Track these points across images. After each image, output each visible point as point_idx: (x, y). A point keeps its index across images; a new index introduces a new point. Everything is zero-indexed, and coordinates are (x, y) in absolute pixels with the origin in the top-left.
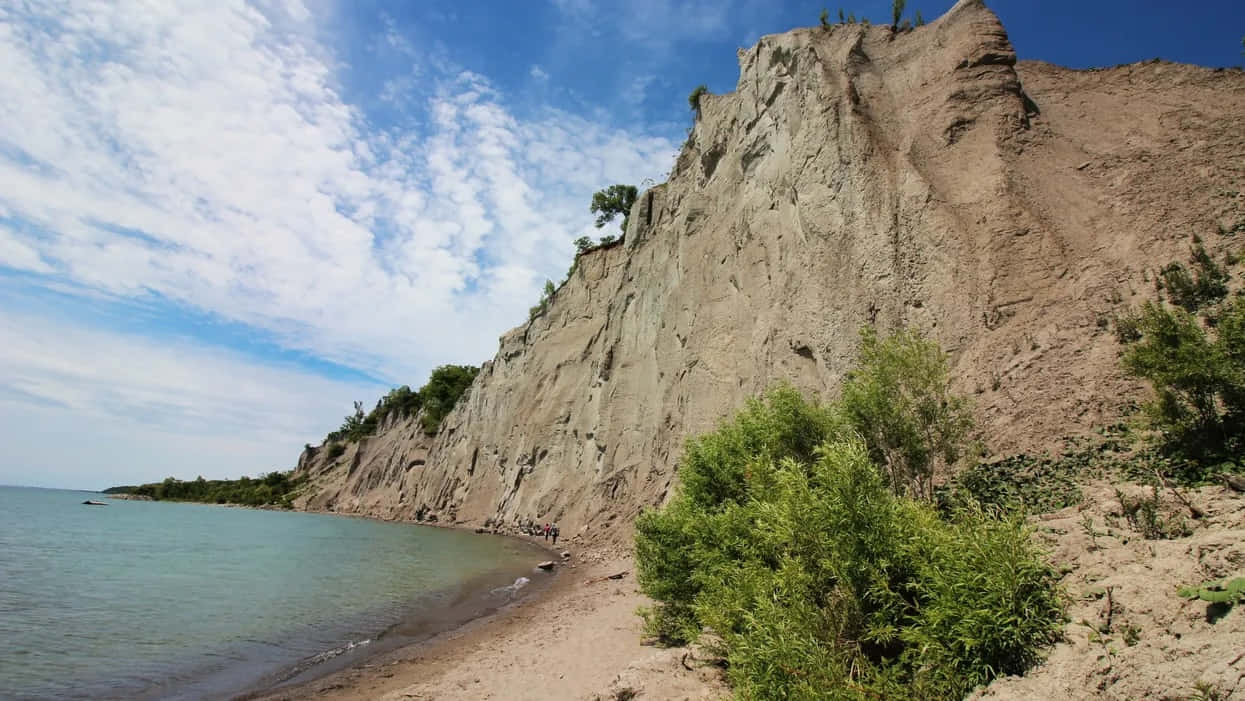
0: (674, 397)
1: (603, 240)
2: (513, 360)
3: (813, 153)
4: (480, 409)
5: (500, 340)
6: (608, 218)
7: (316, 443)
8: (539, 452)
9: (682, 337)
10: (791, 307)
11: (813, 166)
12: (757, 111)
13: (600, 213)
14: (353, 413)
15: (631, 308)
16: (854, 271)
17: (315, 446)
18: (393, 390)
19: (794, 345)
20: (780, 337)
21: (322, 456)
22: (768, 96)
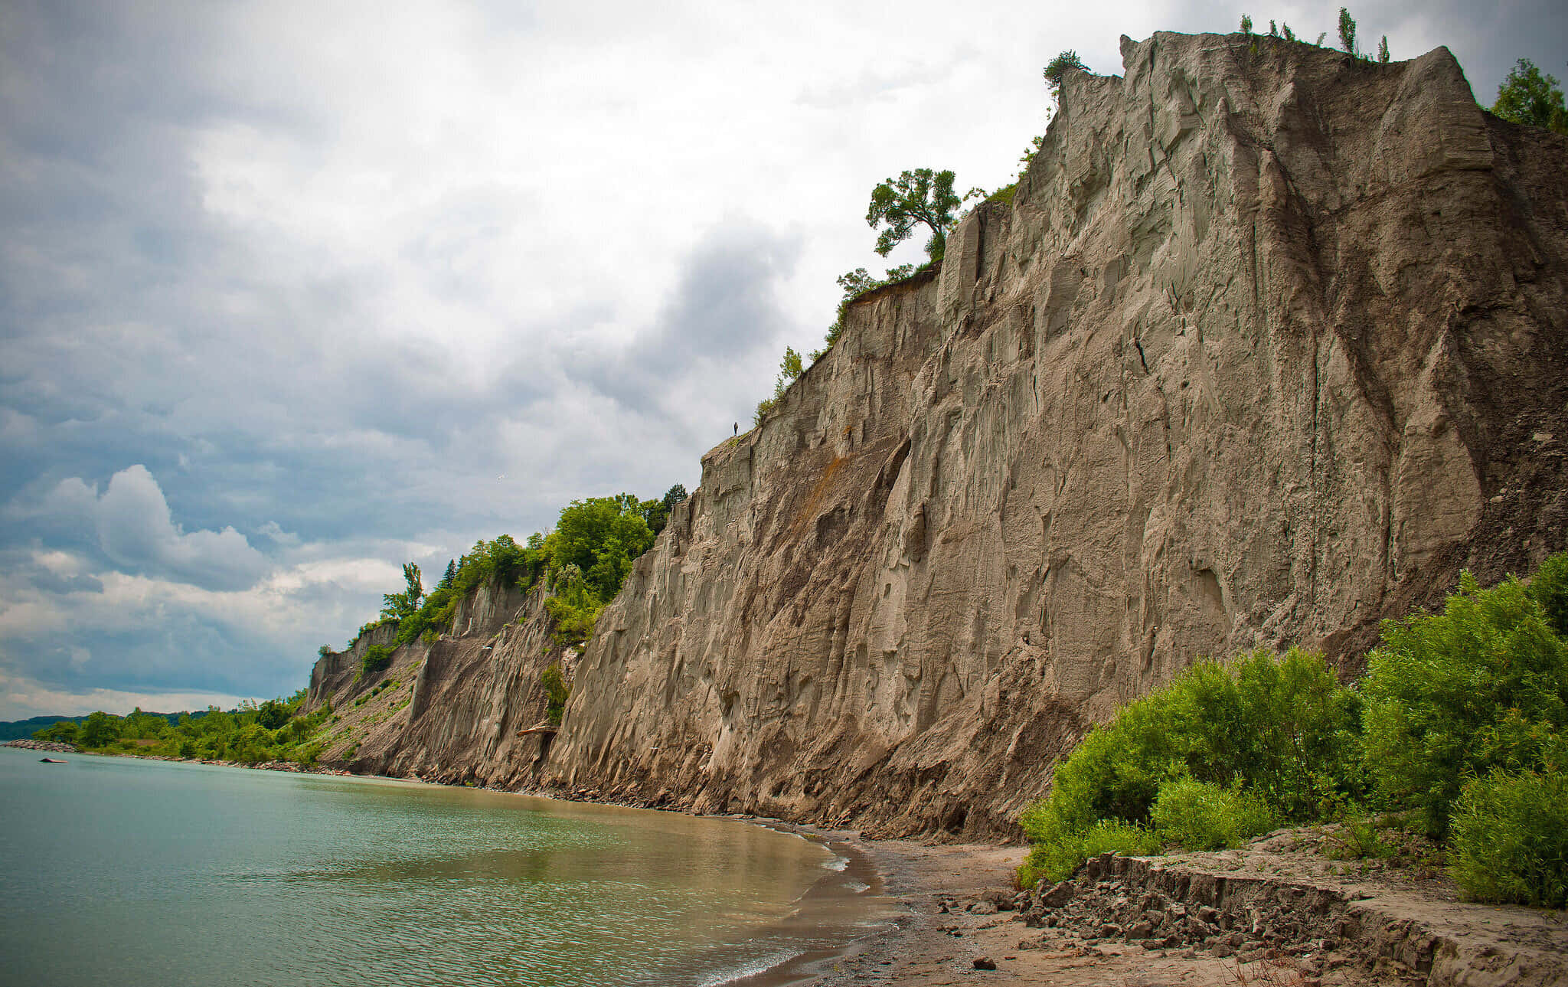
0: (1035, 609)
1: (891, 273)
2: (728, 503)
3: (1224, 281)
4: (672, 594)
5: (703, 463)
6: (901, 232)
7: (339, 647)
8: (799, 679)
9: (1045, 512)
10: (1191, 510)
11: (1221, 302)
12: (1152, 160)
13: (884, 225)
14: (402, 587)
15: (956, 437)
16: (1268, 475)
17: (338, 651)
18: (480, 543)
19: (1194, 564)
20: (1178, 551)
21: (356, 668)
22: (1168, 141)
